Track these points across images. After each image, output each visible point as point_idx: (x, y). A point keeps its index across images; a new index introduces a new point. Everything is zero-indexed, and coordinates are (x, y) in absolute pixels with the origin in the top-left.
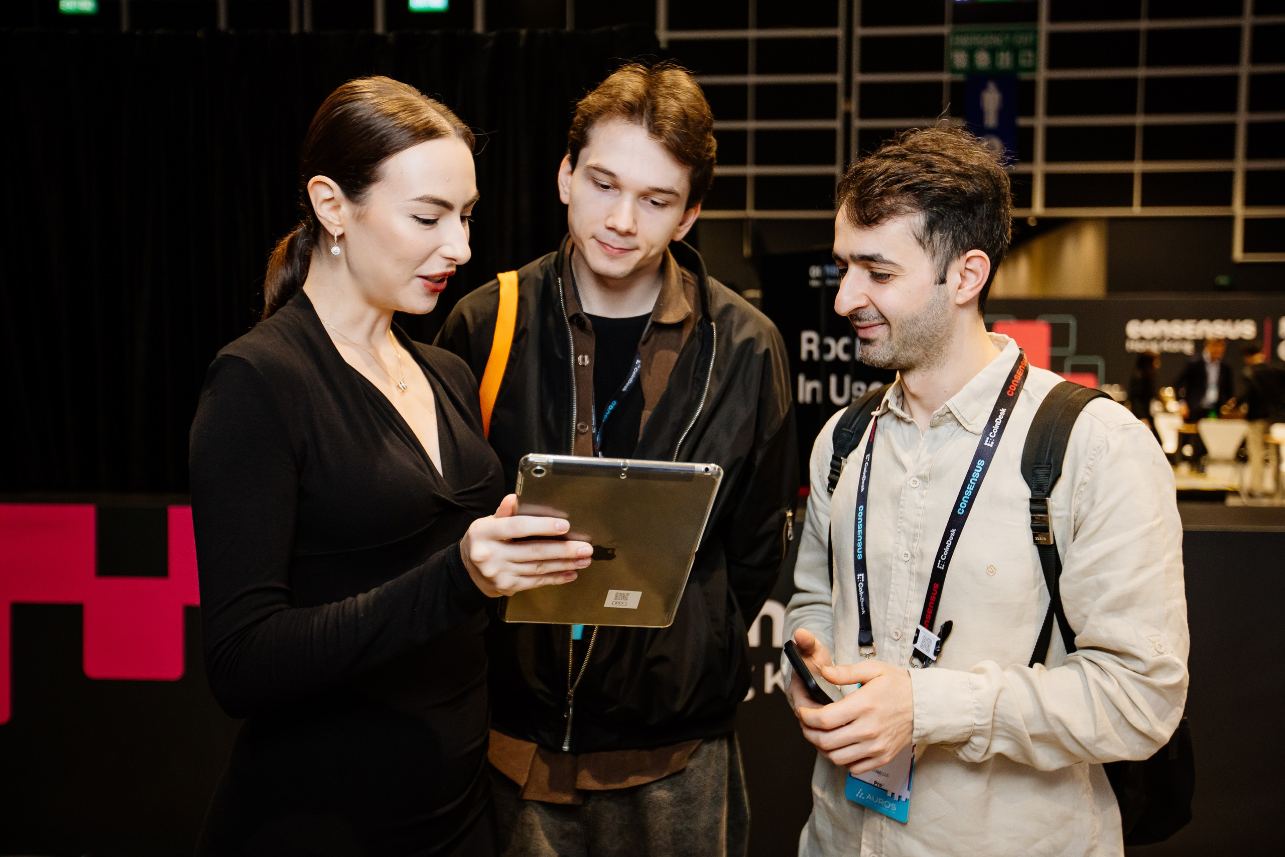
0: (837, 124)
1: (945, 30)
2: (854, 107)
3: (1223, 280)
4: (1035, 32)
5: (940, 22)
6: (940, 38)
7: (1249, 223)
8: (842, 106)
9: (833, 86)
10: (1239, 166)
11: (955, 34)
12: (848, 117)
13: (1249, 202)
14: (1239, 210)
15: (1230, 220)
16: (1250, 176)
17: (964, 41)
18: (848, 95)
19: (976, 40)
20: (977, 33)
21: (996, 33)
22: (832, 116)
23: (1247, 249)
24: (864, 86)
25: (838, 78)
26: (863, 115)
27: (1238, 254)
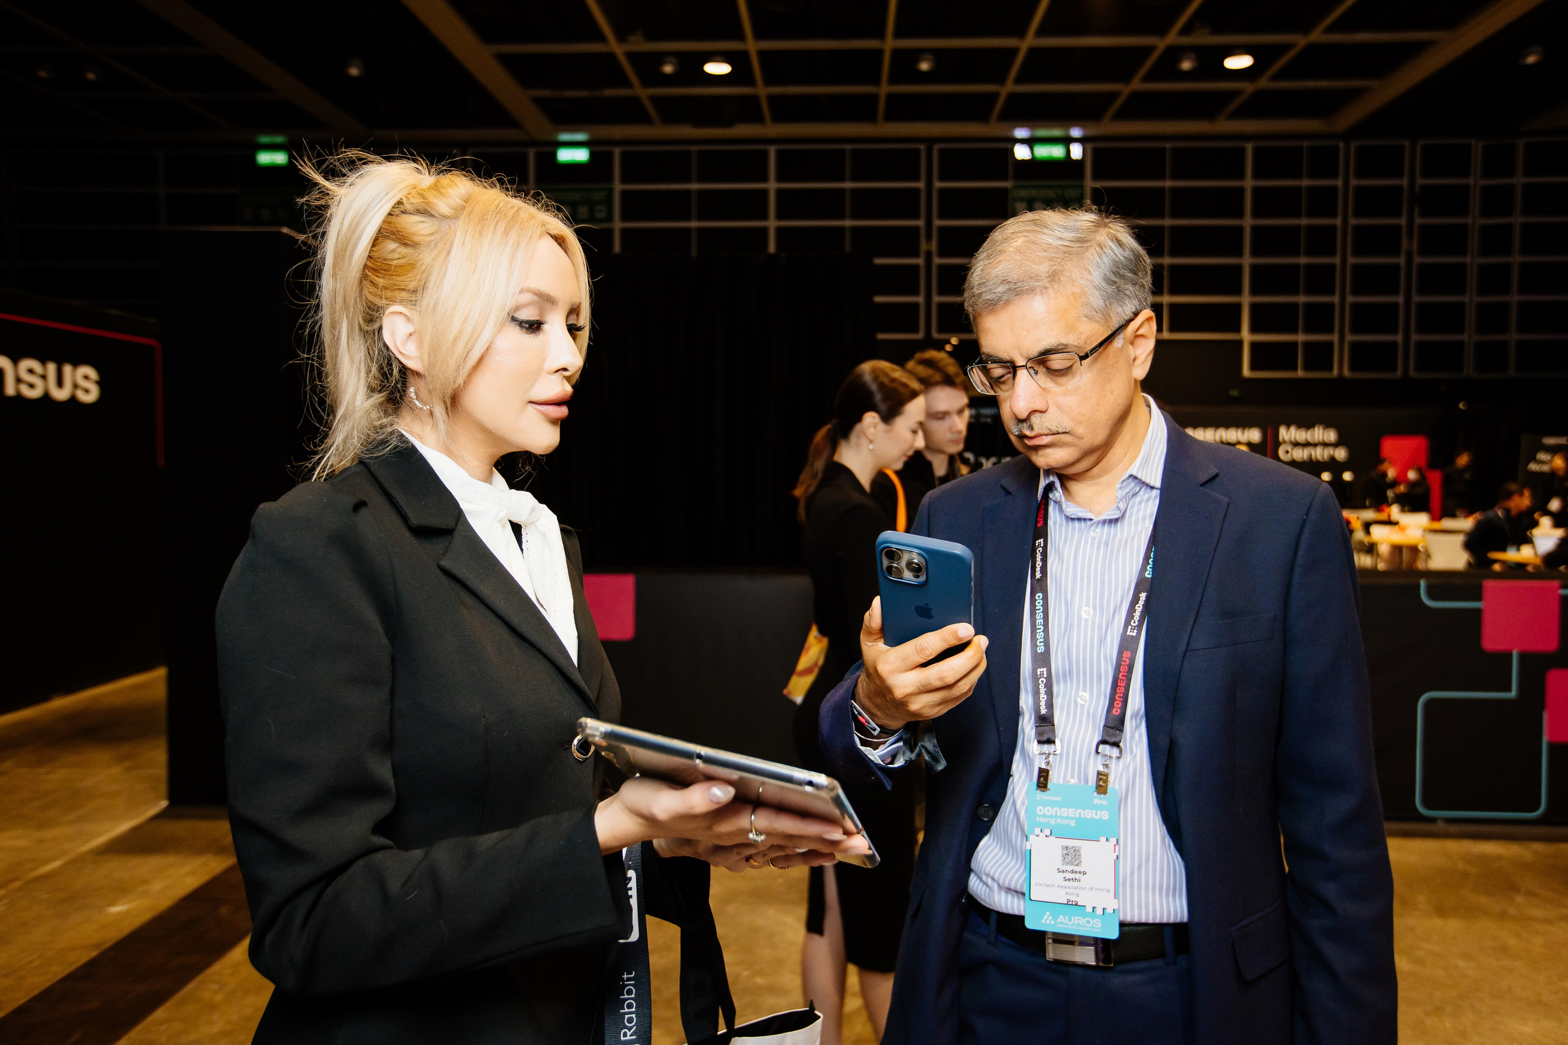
0: (920, 261)
1: (1008, 184)
2: (934, 246)
3: (1235, 393)
4: (1082, 187)
5: (1005, 178)
6: (1005, 191)
7: (1254, 346)
8: (924, 246)
9: (916, 229)
10: (1246, 300)
11: (1016, 187)
12: (929, 255)
13: (1254, 329)
14: (1246, 335)
15: (1240, 343)
16: (1254, 307)
17: (1023, 193)
18: (929, 237)
19: (1034, 193)
20: (1034, 187)
21: (1051, 187)
22: (916, 255)
23: (1253, 367)
24: (941, 229)
25: (921, 223)
26: (942, 254)
27: (1246, 372)
